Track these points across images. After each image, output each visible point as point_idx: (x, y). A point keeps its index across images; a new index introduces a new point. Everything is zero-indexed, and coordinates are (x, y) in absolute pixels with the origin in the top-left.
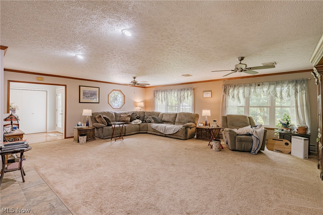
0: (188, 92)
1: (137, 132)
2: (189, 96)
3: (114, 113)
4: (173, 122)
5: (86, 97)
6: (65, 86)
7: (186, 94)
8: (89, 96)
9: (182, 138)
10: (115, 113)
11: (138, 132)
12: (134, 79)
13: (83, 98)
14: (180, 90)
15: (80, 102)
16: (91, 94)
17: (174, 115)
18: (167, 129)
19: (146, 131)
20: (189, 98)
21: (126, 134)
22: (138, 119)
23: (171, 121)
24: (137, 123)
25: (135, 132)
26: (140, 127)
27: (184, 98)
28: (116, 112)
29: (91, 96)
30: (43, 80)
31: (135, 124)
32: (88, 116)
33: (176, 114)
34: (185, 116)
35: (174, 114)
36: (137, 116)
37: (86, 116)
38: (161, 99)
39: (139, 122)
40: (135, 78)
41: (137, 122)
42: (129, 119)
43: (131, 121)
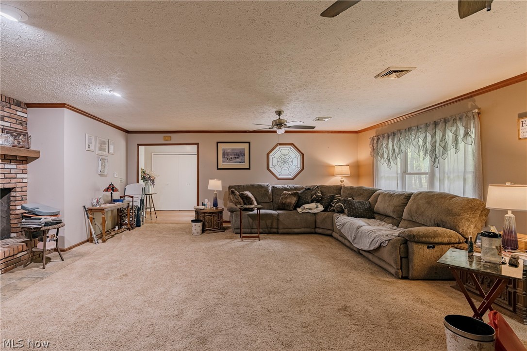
0: (457, 127)
1: (308, 230)
2: (460, 139)
3: (270, 188)
4: (395, 217)
5: (228, 159)
6: (198, 144)
7: (450, 135)
8: (232, 158)
9: (393, 271)
10: (274, 188)
11: (313, 230)
12: (279, 115)
13: (223, 162)
14: (432, 126)
15: (218, 169)
16: (235, 155)
17: (402, 197)
18: (359, 234)
19: (329, 232)
20: (461, 145)
21: (281, 231)
22: (318, 201)
23: (391, 214)
24: (310, 211)
25: (302, 230)
26: (318, 221)
27: (445, 148)
28: (276, 186)
29: (235, 158)
30: (170, 140)
31: (304, 211)
32: (216, 191)
33: (409, 196)
34: (428, 203)
35: (402, 195)
36: (318, 196)
37: (214, 191)
38: (386, 155)
39: (316, 208)
40: (279, 113)
41: (309, 209)
42: (294, 200)
43: (298, 205)
